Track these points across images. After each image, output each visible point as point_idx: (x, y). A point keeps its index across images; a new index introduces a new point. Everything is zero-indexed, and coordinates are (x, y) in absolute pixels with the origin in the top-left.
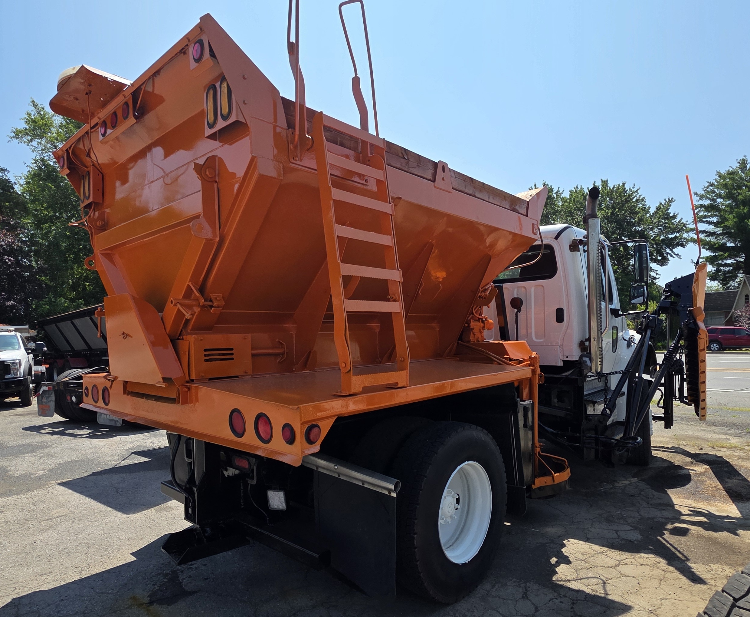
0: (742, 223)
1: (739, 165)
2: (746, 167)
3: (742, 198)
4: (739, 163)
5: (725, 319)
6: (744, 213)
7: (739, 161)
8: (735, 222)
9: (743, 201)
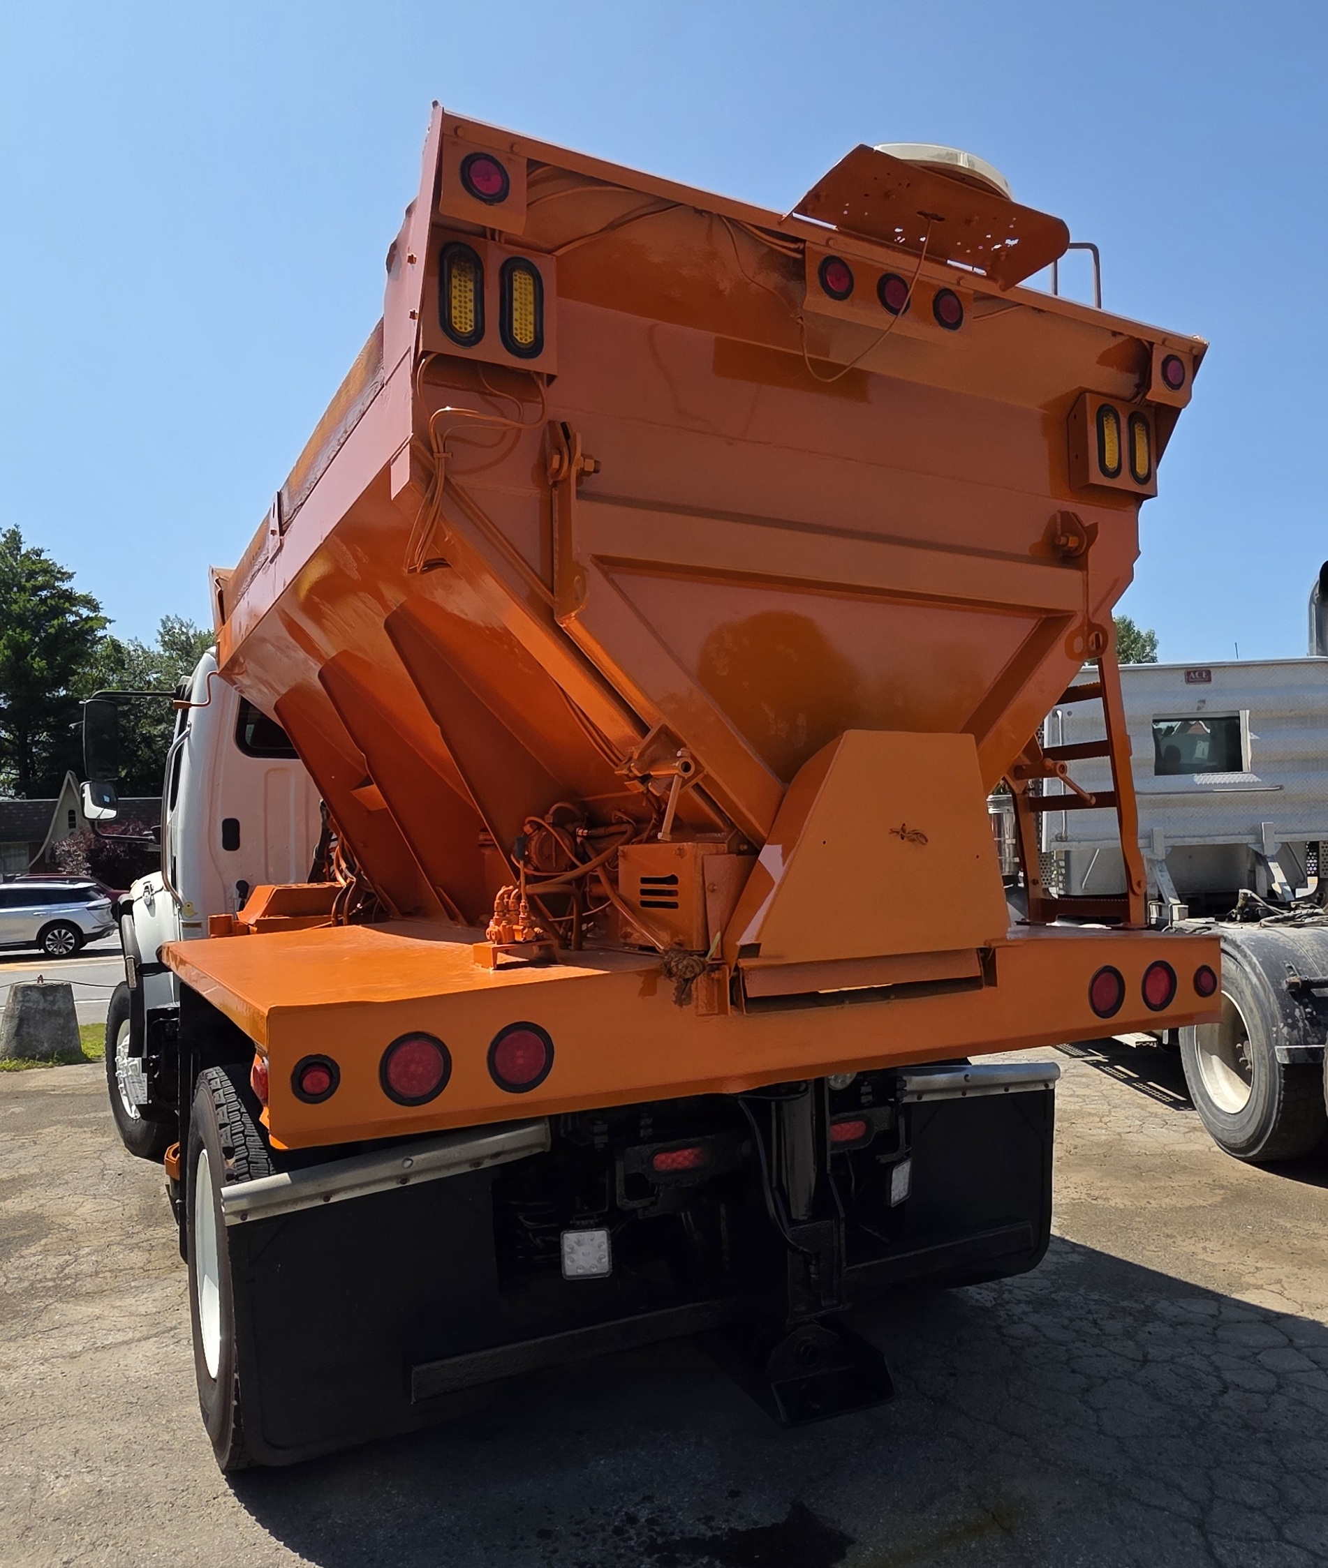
0: (21, 662)
1: (4, 539)
2: (19, 549)
3: (18, 609)
4: (4, 536)
5: (30, 861)
6: (23, 642)
7: (4, 531)
8: (7, 657)
9: (19, 615)
